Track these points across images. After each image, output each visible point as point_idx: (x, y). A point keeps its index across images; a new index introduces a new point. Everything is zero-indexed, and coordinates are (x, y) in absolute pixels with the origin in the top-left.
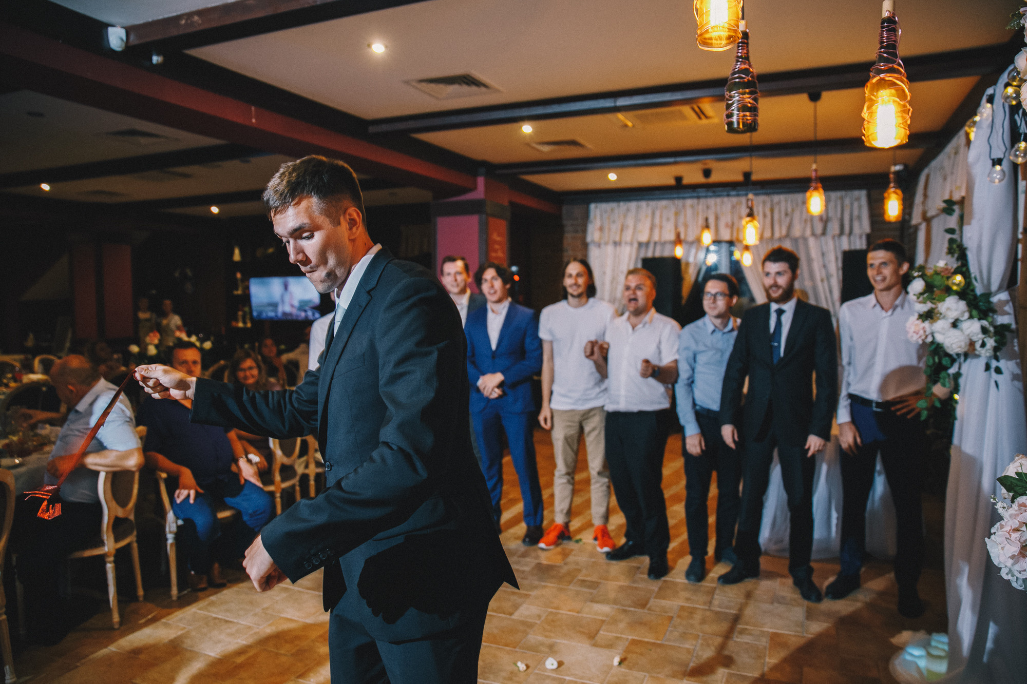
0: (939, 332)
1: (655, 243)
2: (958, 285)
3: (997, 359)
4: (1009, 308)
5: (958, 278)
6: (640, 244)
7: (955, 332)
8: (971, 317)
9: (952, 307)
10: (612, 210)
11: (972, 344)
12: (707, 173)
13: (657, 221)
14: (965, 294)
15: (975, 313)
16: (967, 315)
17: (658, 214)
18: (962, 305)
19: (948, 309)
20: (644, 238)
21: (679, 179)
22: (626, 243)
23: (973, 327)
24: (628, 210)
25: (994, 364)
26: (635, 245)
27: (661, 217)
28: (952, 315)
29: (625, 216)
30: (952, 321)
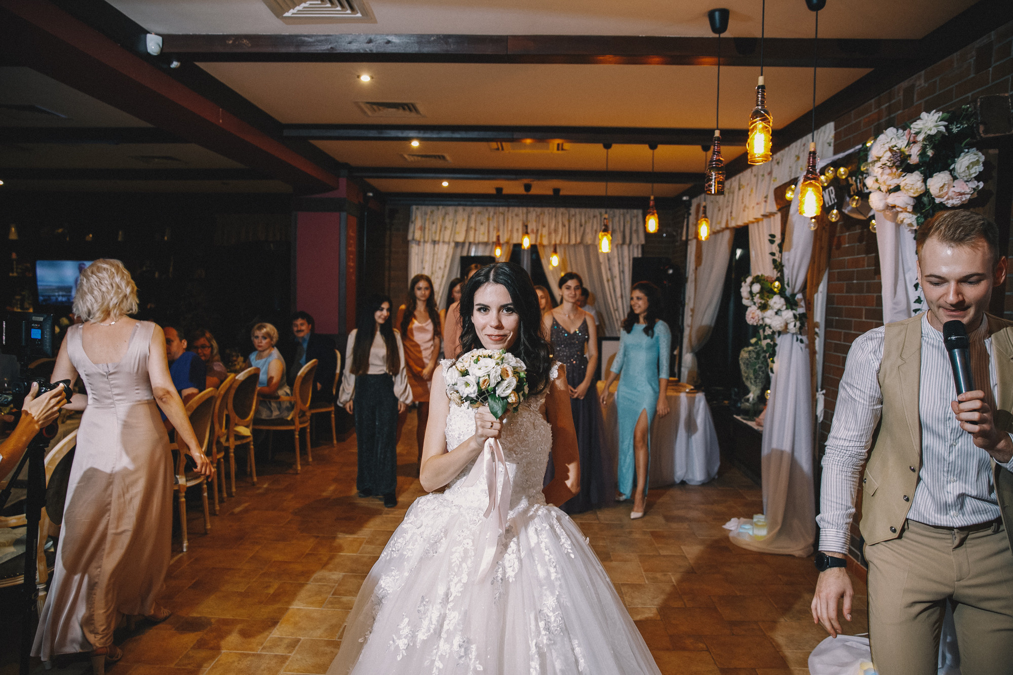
0: (768, 318)
1: (470, 243)
2: (777, 288)
3: (801, 334)
4: (802, 303)
5: (777, 284)
6: (457, 244)
7: (777, 317)
8: (787, 309)
9: (777, 302)
10: (432, 212)
11: (787, 324)
12: (528, 187)
13: (472, 224)
14: (782, 293)
15: (788, 305)
16: (784, 307)
17: (473, 217)
18: (782, 301)
19: (775, 303)
20: (460, 239)
21: (499, 190)
22: (444, 242)
23: (788, 314)
24: (446, 213)
25: (800, 337)
26: (452, 244)
27: (475, 221)
28: (777, 307)
29: (444, 219)
30: (775, 310)
